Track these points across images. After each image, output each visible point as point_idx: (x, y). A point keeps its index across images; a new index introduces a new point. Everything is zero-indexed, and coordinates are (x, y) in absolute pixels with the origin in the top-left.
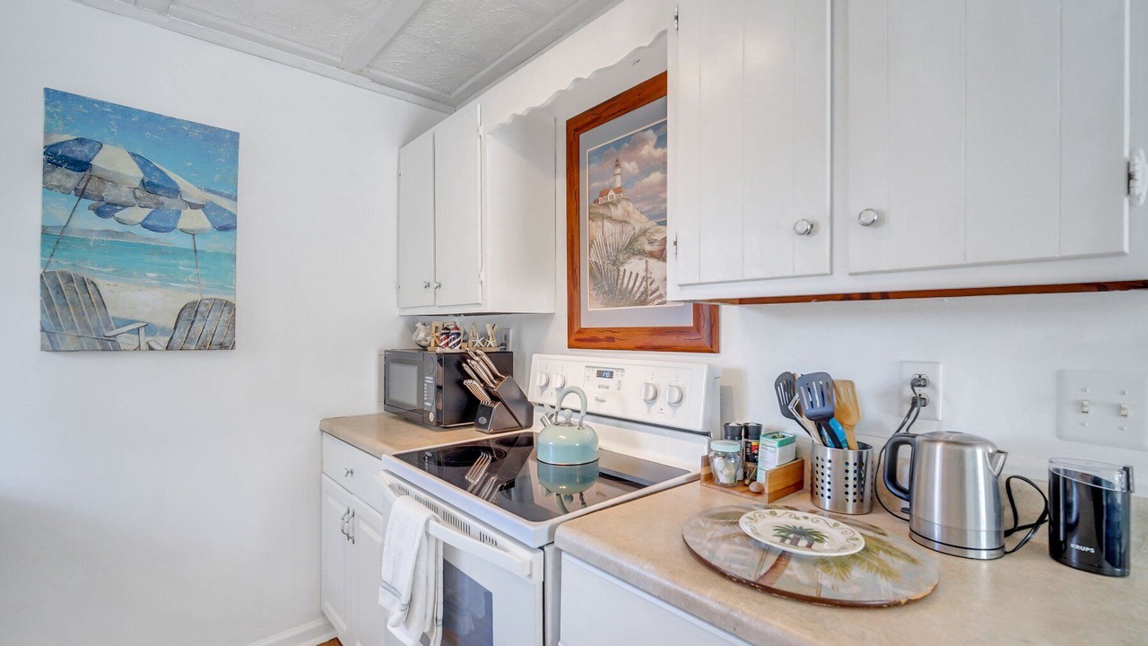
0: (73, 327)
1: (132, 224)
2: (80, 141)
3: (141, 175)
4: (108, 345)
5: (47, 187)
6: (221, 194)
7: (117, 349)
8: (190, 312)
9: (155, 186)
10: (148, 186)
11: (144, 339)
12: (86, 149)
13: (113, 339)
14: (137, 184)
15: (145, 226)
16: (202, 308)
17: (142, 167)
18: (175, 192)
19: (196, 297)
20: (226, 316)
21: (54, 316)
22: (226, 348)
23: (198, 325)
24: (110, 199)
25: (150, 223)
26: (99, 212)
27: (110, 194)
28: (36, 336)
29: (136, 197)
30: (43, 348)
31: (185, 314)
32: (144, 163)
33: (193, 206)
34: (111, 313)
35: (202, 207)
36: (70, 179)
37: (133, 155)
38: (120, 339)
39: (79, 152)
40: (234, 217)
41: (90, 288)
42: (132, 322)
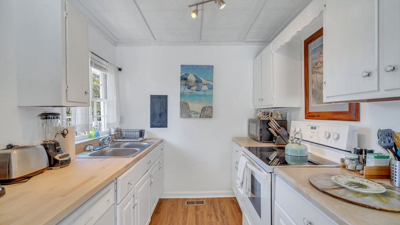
0: (185, 113)
1: (194, 90)
2: (186, 74)
4: (190, 116)
5: (181, 85)
6: (210, 81)
7: (191, 117)
8: (204, 109)
9: (198, 81)
10: (196, 81)
11: (196, 115)
12: (187, 76)
13: (190, 115)
15: (196, 90)
16: (206, 108)
17: (195, 78)
18: (201, 82)
19: (205, 106)
20: (211, 110)
21: (182, 110)
22: (211, 117)
23: (206, 112)
24: (190, 85)
25: (197, 89)
26: (189, 88)
27: (190, 84)
28: (179, 114)
29: (194, 84)
30: (180, 117)
31: (203, 110)
33: (204, 85)
34: (190, 110)
35: (206, 84)
36: (184, 82)
37: (194, 75)
38: (192, 115)
39: (185, 77)
40: (212, 86)
41: (187, 104)
42: (194, 111)
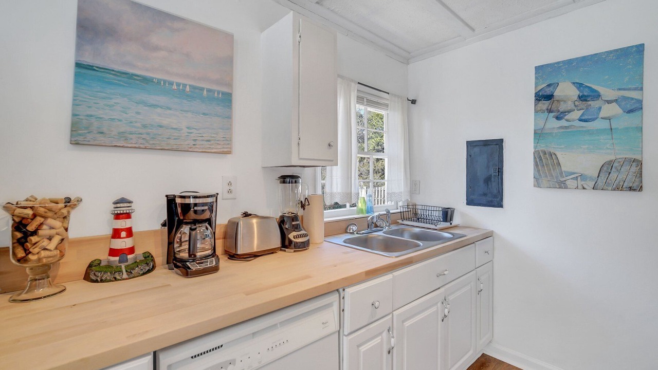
0: (546, 176)
1: (573, 121)
2: (549, 86)
3: (578, 93)
4: (562, 185)
5: (536, 111)
6: (629, 89)
7: (566, 188)
8: (608, 167)
9: (587, 96)
10: (582, 98)
11: (580, 183)
12: (551, 89)
13: (564, 182)
14: (576, 98)
15: (580, 120)
16: (616, 164)
17: (578, 89)
18: (597, 96)
19: (612, 158)
20: (634, 169)
21: (539, 171)
22: (634, 190)
23: (614, 175)
24: (561, 110)
25: (583, 118)
26: (558, 118)
27: (563, 107)
28: (532, 180)
29: (575, 106)
30: (534, 186)
31: (605, 168)
32: (579, 86)
33: (609, 102)
34: (564, 169)
35: (616, 101)
36: (545, 105)
37: (574, 83)
38: (568, 183)
39: (548, 92)
40: (640, 102)
41: (553, 156)
42: (574, 173)
